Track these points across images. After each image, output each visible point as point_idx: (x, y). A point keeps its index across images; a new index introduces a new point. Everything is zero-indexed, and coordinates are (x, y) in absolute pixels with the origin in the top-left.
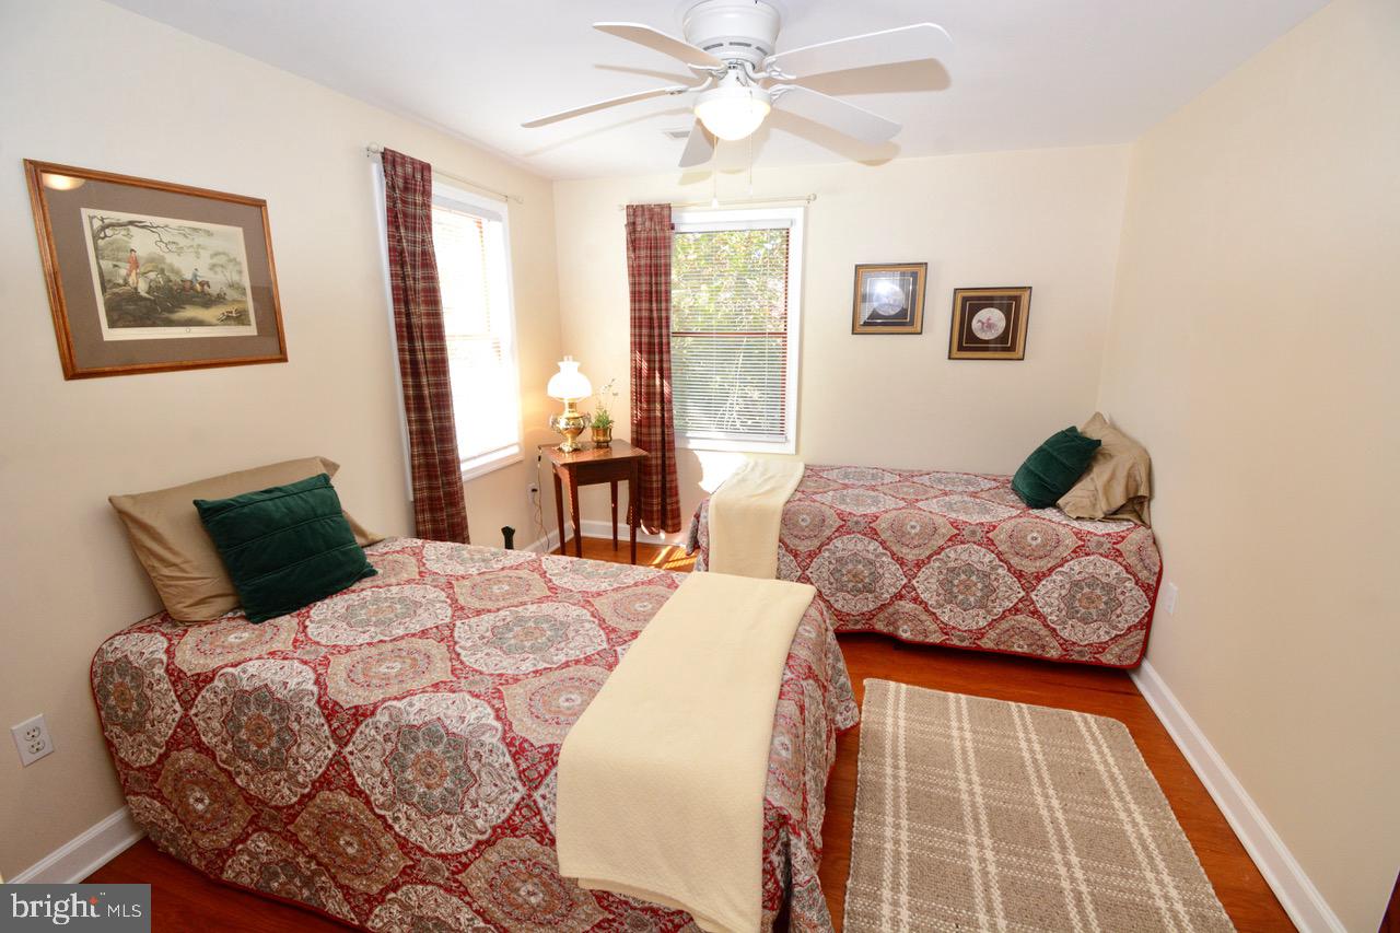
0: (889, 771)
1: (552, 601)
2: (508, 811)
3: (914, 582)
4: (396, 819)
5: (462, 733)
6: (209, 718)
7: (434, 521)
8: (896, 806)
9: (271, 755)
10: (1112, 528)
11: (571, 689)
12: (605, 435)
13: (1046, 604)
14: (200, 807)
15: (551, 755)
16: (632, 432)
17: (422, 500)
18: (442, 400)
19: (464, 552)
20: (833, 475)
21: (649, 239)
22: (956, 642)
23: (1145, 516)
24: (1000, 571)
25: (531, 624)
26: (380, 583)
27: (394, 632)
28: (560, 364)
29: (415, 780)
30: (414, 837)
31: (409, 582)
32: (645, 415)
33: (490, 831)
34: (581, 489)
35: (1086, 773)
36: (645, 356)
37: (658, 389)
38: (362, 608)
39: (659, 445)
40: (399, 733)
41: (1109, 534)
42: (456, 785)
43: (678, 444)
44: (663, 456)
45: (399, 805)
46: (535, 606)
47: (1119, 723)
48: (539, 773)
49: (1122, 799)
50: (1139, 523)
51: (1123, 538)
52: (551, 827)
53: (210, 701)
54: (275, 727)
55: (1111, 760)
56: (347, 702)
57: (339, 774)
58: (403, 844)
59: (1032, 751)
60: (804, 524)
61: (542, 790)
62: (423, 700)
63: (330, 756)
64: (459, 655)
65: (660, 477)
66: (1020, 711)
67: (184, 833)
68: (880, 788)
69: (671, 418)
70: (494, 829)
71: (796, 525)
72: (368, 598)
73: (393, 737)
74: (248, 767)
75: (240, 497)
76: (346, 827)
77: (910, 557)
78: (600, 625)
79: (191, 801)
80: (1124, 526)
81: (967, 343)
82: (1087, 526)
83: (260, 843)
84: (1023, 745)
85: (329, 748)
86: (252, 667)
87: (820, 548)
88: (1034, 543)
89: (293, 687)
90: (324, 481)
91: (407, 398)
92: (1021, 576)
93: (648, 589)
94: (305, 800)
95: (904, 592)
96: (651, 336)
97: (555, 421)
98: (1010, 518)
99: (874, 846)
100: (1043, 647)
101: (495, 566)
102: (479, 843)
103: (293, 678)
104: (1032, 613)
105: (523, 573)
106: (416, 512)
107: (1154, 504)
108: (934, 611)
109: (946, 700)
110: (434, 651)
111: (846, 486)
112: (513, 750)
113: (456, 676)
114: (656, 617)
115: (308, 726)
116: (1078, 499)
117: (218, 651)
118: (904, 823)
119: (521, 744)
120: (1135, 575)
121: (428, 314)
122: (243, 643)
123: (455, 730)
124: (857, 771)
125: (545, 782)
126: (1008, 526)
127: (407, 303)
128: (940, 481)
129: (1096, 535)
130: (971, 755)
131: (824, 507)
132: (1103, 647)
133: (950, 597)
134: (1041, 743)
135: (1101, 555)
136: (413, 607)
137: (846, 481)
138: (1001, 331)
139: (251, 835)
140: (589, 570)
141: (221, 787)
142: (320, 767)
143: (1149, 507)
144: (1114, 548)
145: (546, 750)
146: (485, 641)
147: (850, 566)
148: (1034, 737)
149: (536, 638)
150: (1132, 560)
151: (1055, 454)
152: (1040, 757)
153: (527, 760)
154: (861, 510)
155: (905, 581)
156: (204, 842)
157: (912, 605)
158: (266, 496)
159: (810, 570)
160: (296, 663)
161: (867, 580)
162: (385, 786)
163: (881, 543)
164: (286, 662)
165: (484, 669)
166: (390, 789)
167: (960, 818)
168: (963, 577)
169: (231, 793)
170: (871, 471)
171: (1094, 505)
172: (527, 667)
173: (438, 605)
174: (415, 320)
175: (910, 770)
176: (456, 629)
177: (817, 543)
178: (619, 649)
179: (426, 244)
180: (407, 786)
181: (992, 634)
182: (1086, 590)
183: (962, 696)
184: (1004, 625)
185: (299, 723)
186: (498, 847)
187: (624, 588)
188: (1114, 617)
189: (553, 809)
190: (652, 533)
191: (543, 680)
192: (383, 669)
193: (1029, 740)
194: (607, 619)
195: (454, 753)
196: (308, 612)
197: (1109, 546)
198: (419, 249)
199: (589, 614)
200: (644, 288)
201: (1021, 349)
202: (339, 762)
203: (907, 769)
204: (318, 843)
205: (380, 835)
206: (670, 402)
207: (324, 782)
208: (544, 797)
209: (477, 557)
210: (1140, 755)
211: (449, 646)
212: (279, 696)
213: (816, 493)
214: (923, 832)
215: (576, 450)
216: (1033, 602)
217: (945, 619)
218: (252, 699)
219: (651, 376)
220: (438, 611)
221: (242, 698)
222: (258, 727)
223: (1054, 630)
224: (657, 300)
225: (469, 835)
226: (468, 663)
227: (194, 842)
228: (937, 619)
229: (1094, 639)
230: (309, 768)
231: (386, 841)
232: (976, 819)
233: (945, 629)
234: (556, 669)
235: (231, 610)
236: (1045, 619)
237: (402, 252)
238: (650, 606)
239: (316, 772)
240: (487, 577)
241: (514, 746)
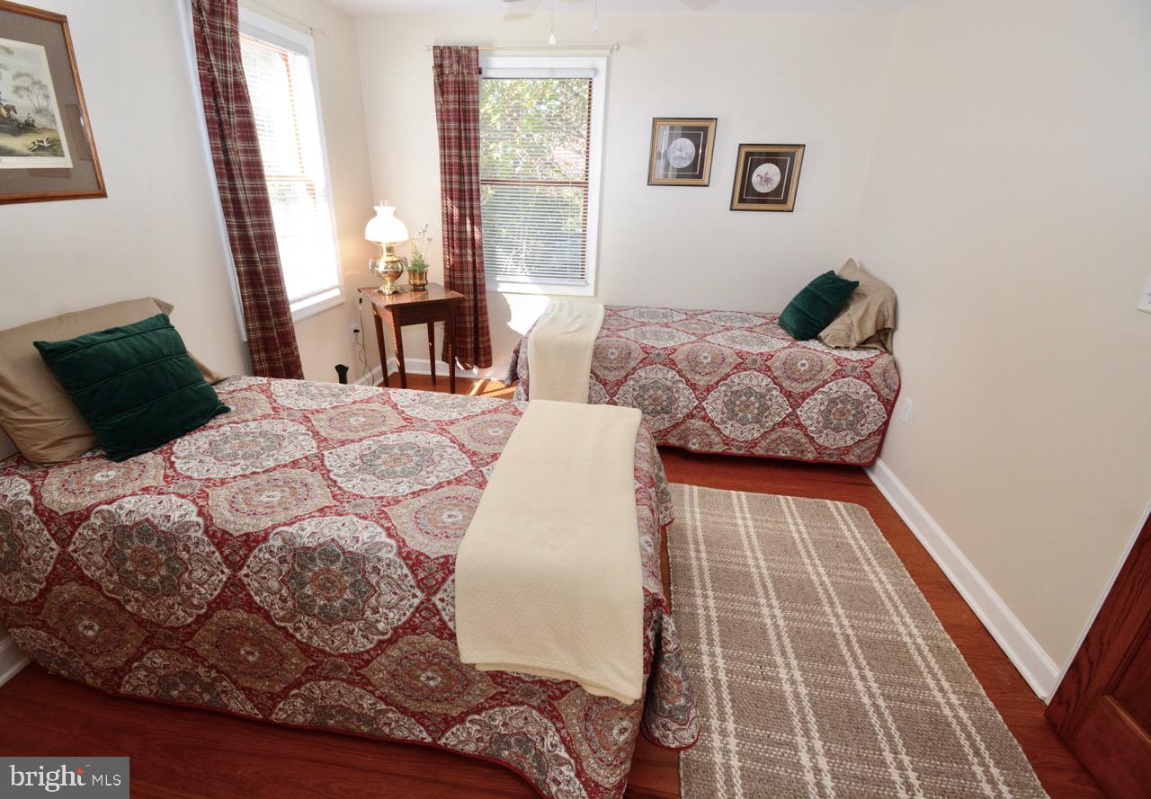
0: (693, 554)
1: (409, 430)
2: (408, 614)
3: (704, 404)
4: (298, 629)
5: (358, 551)
6: (90, 553)
7: (270, 360)
8: (702, 580)
9: (162, 582)
10: (864, 355)
11: (450, 507)
12: (421, 277)
13: (809, 418)
14: (90, 633)
15: (447, 565)
16: (445, 276)
17: (256, 341)
18: (267, 241)
19: (312, 388)
20: (630, 314)
21: (457, 83)
22: (734, 451)
23: (888, 346)
24: (774, 392)
25: (396, 451)
26: (235, 419)
27: (264, 464)
28: (376, 208)
29: (315, 594)
30: (316, 642)
31: (265, 417)
32: (457, 259)
33: (391, 632)
34: (403, 329)
35: (841, 546)
36: (456, 202)
37: (469, 235)
38: (225, 443)
39: (471, 289)
40: (294, 555)
41: (862, 360)
42: (356, 596)
43: (488, 287)
44: (476, 298)
45: (300, 617)
46: (395, 435)
47: (862, 507)
48: (437, 580)
49: (870, 564)
50: (884, 350)
51: (872, 363)
52: (450, 625)
53: (89, 538)
54: (163, 557)
55: (858, 536)
56: (237, 531)
57: (236, 595)
58: (305, 649)
59: (799, 532)
60: (613, 357)
61: (440, 595)
62: (313, 523)
63: (224, 579)
64: (335, 482)
65: (472, 318)
66: (787, 502)
67: (75, 657)
68: (688, 568)
69: (482, 263)
70: (395, 630)
71: (606, 358)
72: (228, 434)
73: (289, 558)
74: (138, 595)
75: (81, 337)
76: (246, 639)
77: (701, 383)
78: (461, 450)
79: (80, 628)
80: (873, 353)
81: (746, 196)
82: (844, 354)
83: (157, 659)
84: (793, 528)
85: (223, 572)
86: (129, 503)
87: (625, 378)
88: (803, 369)
89: (176, 520)
90: (163, 322)
91: (232, 238)
92: (790, 395)
93: (496, 416)
94: (200, 620)
95: (695, 412)
96: (461, 183)
97: (374, 265)
98: (784, 348)
99: (689, 613)
100: (802, 452)
101: (346, 400)
102: (380, 642)
103: (176, 510)
104: (795, 425)
105: (376, 406)
106: (251, 352)
107: (896, 335)
108: (719, 426)
109: (730, 496)
110: (310, 480)
111: (643, 324)
112: (410, 562)
113: (338, 501)
114: (510, 439)
115: (198, 554)
116: (837, 332)
117: (88, 489)
118: (710, 593)
119: (417, 557)
120: (878, 393)
121: (246, 151)
122: (111, 481)
123: (351, 549)
124: (668, 557)
125: (443, 588)
126: (783, 355)
127: (223, 138)
128: (719, 318)
129: (851, 361)
130: (754, 537)
131: (629, 342)
132: (848, 450)
133: (732, 415)
134: (806, 525)
135: (854, 377)
136: (277, 441)
137: (642, 320)
138: (775, 185)
139: (146, 653)
140: (437, 401)
141: (110, 614)
142: (215, 590)
143: (892, 338)
144: (864, 371)
145: (442, 560)
146: (357, 467)
147: (651, 392)
148: (799, 521)
149: (405, 464)
150: (878, 381)
151: (819, 294)
152: (805, 536)
153: (424, 570)
154: (660, 344)
155: (697, 403)
156: (99, 663)
157: (701, 423)
158: (109, 337)
159: (617, 396)
160: (174, 498)
161: (665, 404)
162: (284, 601)
163: (678, 372)
164: (163, 497)
165: (364, 493)
166: (290, 604)
167: (752, 586)
168: (744, 398)
169: (122, 619)
170: (661, 311)
171: (849, 337)
172: (404, 489)
173: (301, 438)
174: (232, 157)
175: (709, 552)
176: (326, 458)
177: (623, 373)
178: (484, 469)
179: (238, 72)
180: (306, 600)
181: (763, 444)
182: (840, 405)
183: (742, 493)
184: (773, 436)
185: (188, 552)
186: (400, 644)
187: (473, 416)
188: (859, 426)
189: (452, 609)
190: (467, 368)
191: (422, 500)
192: (264, 498)
193: (796, 524)
194: (466, 444)
195: (352, 569)
196: (171, 449)
197: (861, 369)
198: (230, 80)
199: (448, 441)
200: (453, 134)
201: (792, 203)
202: (235, 584)
203: (707, 552)
204: (218, 655)
205: (281, 643)
206: (481, 247)
207: (221, 602)
208: (442, 600)
209: (326, 392)
210: (879, 530)
211: (323, 475)
212: (163, 528)
213: (619, 330)
214: (726, 599)
215: (395, 293)
216: (797, 417)
217: (727, 432)
218: (134, 534)
219: (462, 223)
220: (303, 443)
221: (123, 532)
222: (145, 559)
223: (812, 438)
224: (466, 147)
225: (370, 637)
226: (346, 489)
227: (86, 664)
228: (721, 433)
229: (842, 444)
230: (203, 591)
231: (287, 647)
232: (765, 586)
233: (727, 441)
234: (431, 490)
235: (90, 450)
236: (806, 429)
237: (213, 82)
238: (502, 431)
239: (211, 595)
240: (341, 410)
241: (411, 559)
